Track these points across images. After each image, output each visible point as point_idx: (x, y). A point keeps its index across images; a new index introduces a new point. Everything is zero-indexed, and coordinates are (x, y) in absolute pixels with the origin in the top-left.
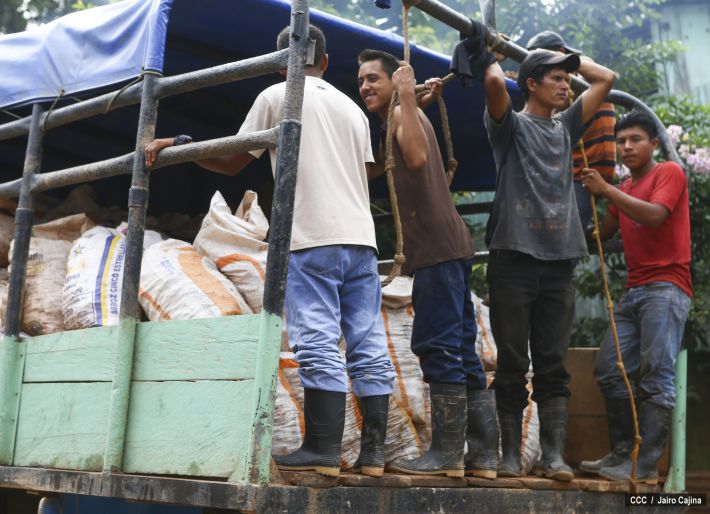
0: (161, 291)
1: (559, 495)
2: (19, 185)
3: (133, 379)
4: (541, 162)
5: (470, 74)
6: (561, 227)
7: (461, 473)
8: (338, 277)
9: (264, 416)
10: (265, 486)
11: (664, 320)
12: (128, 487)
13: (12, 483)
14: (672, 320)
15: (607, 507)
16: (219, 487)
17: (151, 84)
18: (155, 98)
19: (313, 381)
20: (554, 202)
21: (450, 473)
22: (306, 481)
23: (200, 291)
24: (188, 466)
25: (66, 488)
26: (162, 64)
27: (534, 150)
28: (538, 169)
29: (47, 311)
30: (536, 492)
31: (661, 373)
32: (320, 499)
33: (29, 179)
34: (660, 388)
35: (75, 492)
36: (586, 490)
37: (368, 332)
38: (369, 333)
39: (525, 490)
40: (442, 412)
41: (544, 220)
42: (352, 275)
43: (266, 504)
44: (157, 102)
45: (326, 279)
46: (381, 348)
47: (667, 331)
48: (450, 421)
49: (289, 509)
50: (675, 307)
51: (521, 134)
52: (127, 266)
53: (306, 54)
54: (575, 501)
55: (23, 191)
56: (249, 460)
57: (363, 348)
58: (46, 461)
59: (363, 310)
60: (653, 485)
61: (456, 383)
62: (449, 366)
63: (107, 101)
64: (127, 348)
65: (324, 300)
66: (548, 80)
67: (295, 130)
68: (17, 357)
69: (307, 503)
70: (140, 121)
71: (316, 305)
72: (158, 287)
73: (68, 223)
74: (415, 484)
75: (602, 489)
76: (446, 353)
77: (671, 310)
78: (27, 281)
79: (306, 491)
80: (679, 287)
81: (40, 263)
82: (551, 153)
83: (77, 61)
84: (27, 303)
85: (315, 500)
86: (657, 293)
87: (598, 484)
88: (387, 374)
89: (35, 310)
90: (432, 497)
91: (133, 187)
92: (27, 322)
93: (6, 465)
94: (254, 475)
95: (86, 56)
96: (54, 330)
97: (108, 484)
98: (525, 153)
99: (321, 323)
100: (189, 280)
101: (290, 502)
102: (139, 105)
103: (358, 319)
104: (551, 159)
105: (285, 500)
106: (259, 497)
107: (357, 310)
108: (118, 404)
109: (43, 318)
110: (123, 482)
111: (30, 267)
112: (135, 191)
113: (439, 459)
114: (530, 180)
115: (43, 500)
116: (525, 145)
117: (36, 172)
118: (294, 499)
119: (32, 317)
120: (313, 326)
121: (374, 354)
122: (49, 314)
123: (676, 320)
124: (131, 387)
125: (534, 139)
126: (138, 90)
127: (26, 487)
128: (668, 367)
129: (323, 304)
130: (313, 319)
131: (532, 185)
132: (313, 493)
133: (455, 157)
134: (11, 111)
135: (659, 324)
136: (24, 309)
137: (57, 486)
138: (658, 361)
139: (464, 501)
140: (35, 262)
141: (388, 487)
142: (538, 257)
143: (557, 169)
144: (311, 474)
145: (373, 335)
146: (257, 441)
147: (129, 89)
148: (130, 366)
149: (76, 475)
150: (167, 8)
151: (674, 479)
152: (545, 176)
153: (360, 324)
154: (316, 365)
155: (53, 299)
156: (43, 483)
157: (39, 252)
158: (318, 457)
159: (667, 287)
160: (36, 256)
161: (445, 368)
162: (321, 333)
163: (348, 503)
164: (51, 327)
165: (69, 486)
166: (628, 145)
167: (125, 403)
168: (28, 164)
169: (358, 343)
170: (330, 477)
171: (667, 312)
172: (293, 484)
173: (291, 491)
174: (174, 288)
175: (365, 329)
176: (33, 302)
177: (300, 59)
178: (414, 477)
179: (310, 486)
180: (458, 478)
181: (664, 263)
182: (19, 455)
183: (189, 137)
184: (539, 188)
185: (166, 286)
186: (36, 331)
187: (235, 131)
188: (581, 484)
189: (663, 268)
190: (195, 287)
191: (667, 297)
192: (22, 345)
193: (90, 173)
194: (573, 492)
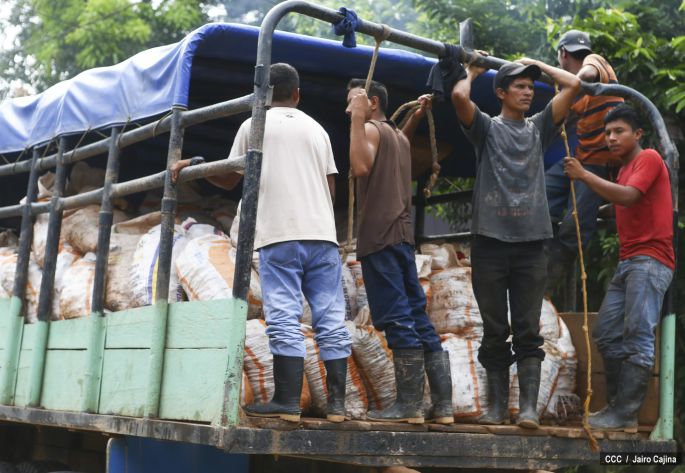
0: (193, 277)
1: (525, 440)
2: (101, 193)
3: (165, 347)
4: (507, 159)
5: (442, 90)
6: (525, 214)
7: (421, 420)
8: (297, 266)
9: (231, 376)
10: (234, 427)
11: (642, 290)
12: (157, 430)
13: (94, 427)
14: (649, 289)
15: (579, 452)
16: (205, 429)
17: (178, 116)
18: (181, 128)
19: (277, 349)
20: (520, 192)
21: (411, 421)
22: (270, 425)
23: (220, 276)
24: (194, 413)
25: (124, 431)
26: (186, 100)
27: (502, 148)
28: (504, 164)
29: (122, 292)
30: (499, 437)
31: (640, 336)
32: (283, 439)
33: (109, 188)
34: (637, 348)
35: (128, 433)
36: (554, 436)
37: (326, 309)
38: (328, 311)
39: (489, 435)
40: (402, 372)
41: (508, 208)
42: (312, 265)
43: (234, 442)
44: (183, 130)
45: (286, 269)
46: (339, 322)
47: (644, 298)
48: (408, 379)
49: (254, 446)
50: (652, 278)
51: (491, 136)
52: (160, 260)
53: (265, 97)
54: (542, 445)
55: (104, 198)
56: (221, 408)
57: (323, 323)
58: (116, 410)
59: (323, 293)
60: (631, 434)
61: (410, 348)
62: (402, 334)
63: (152, 128)
64: (160, 323)
65: (286, 285)
66: (513, 89)
67: (256, 157)
68: (100, 329)
69: (270, 442)
70: (170, 146)
71: (280, 289)
72: (192, 274)
73: (147, 220)
74: (374, 428)
75: (571, 435)
76: (398, 324)
77: (648, 281)
78: (109, 269)
79: (270, 432)
80: (657, 260)
81: (119, 254)
82: (517, 150)
83: (139, 94)
84: (109, 286)
85: (278, 440)
86: (638, 266)
87: (568, 431)
88: (341, 343)
89: (114, 291)
90: (392, 439)
91: (164, 198)
92: (108, 301)
93: (94, 413)
94: (224, 420)
95: (144, 90)
96: (127, 307)
97: (146, 427)
98: (494, 152)
99: (284, 303)
100: (214, 268)
101: (255, 441)
102: (169, 133)
103: (319, 300)
104: (516, 155)
105: (251, 440)
106: (227, 436)
107: (317, 293)
108: (154, 366)
109: (119, 298)
110: (154, 426)
111: (111, 258)
112: (167, 201)
113: (401, 410)
114: (497, 175)
115: (110, 440)
116: (493, 145)
117: (114, 182)
118: (259, 438)
119: (112, 297)
120: (278, 306)
121: (331, 327)
122: (123, 294)
123: (653, 289)
124: (164, 353)
125: (502, 138)
126: (169, 121)
127: (102, 430)
128: (645, 330)
129: (285, 288)
130: (277, 300)
131: (499, 179)
132: (276, 435)
133: (439, 163)
134: (101, 132)
135: (637, 293)
136: (106, 290)
137: (119, 430)
138: (635, 326)
139: (424, 442)
140: (115, 253)
141: (347, 430)
142: (504, 240)
143: (522, 164)
144: (275, 420)
145: (332, 312)
146: (226, 395)
147: (165, 119)
148: (162, 337)
149: (129, 420)
150: (190, 55)
151: (662, 428)
152: (510, 171)
153: (320, 304)
154: (278, 337)
155: (126, 283)
156: (111, 427)
157: (118, 245)
158: (281, 407)
159: (645, 260)
160: (115, 249)
161: (399, 336)
162: (283, 312)
163: (310, 442)
164: (124, 305)
165: (125, 429)
166: (612, 137)
167: (159, 365)
168: (109, 175)
169: (320, 318)
170: (290, 422)
171: (645, 282)
172: (260, 427)
173: (256, 432)
174: (202, 275)
175: (324, 307)
176: (112, 286)
177: (260, 102)
178: (374, 423)
179: (273, 428)
180: (419, 424)
181: (645, 239)
182: (102, 405)
183: (201, 158)
184: (505, 181)
185: (196, 274)
186: (114, 308)
187: (226, 156)
188: (549, 432)
189: (643, 243)
190: (217, 273)
191: (646, 269)
192: (104, 319)
193: (141, 185)
194: (540, 438)
